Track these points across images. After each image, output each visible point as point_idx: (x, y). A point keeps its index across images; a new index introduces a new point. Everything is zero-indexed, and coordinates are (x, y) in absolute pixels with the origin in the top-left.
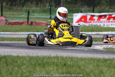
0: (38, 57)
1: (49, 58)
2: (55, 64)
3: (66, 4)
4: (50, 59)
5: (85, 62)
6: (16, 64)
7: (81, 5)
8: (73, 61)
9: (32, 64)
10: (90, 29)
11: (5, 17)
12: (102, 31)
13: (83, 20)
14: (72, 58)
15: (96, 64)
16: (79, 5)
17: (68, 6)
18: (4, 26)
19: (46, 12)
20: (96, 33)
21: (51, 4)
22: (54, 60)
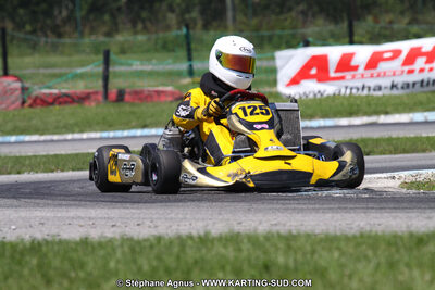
0: (162, 242)
1: (204, 240)
2: (228, 268)
3: (245, 15)
4: (209, 245)
5: (343, 254)
6: (82, 274)
7: (301, 17)
8: (295, 252)
9: (140, 270)
10: (342, 104)
11: (19, 79)
12: (389, 109)
13: (314, 71)
14: (289, 240)
15: (383, 260)
16: (293, 14)
17: (254, 21)
18: (16, 113)
19: (173, 51)
20: (366, 120)
21: (187, 16)
22: (222, 250)
